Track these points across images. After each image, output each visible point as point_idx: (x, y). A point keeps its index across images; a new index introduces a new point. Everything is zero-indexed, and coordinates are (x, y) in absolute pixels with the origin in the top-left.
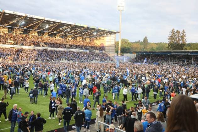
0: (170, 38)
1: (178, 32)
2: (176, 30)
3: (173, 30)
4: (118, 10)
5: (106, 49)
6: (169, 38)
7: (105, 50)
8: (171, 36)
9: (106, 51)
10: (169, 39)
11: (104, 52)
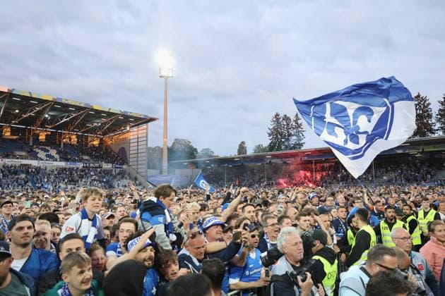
0: (272, 133)
1: (286, 118)
2: (282, 115)
3: (277, 115)
4: (161, 77)
5: (131, 160)
6: (269, 132)
7: (127, 164)
8: (274, 128)
9: (131, 164)
10: (270, 135)
11: (124, 167)
